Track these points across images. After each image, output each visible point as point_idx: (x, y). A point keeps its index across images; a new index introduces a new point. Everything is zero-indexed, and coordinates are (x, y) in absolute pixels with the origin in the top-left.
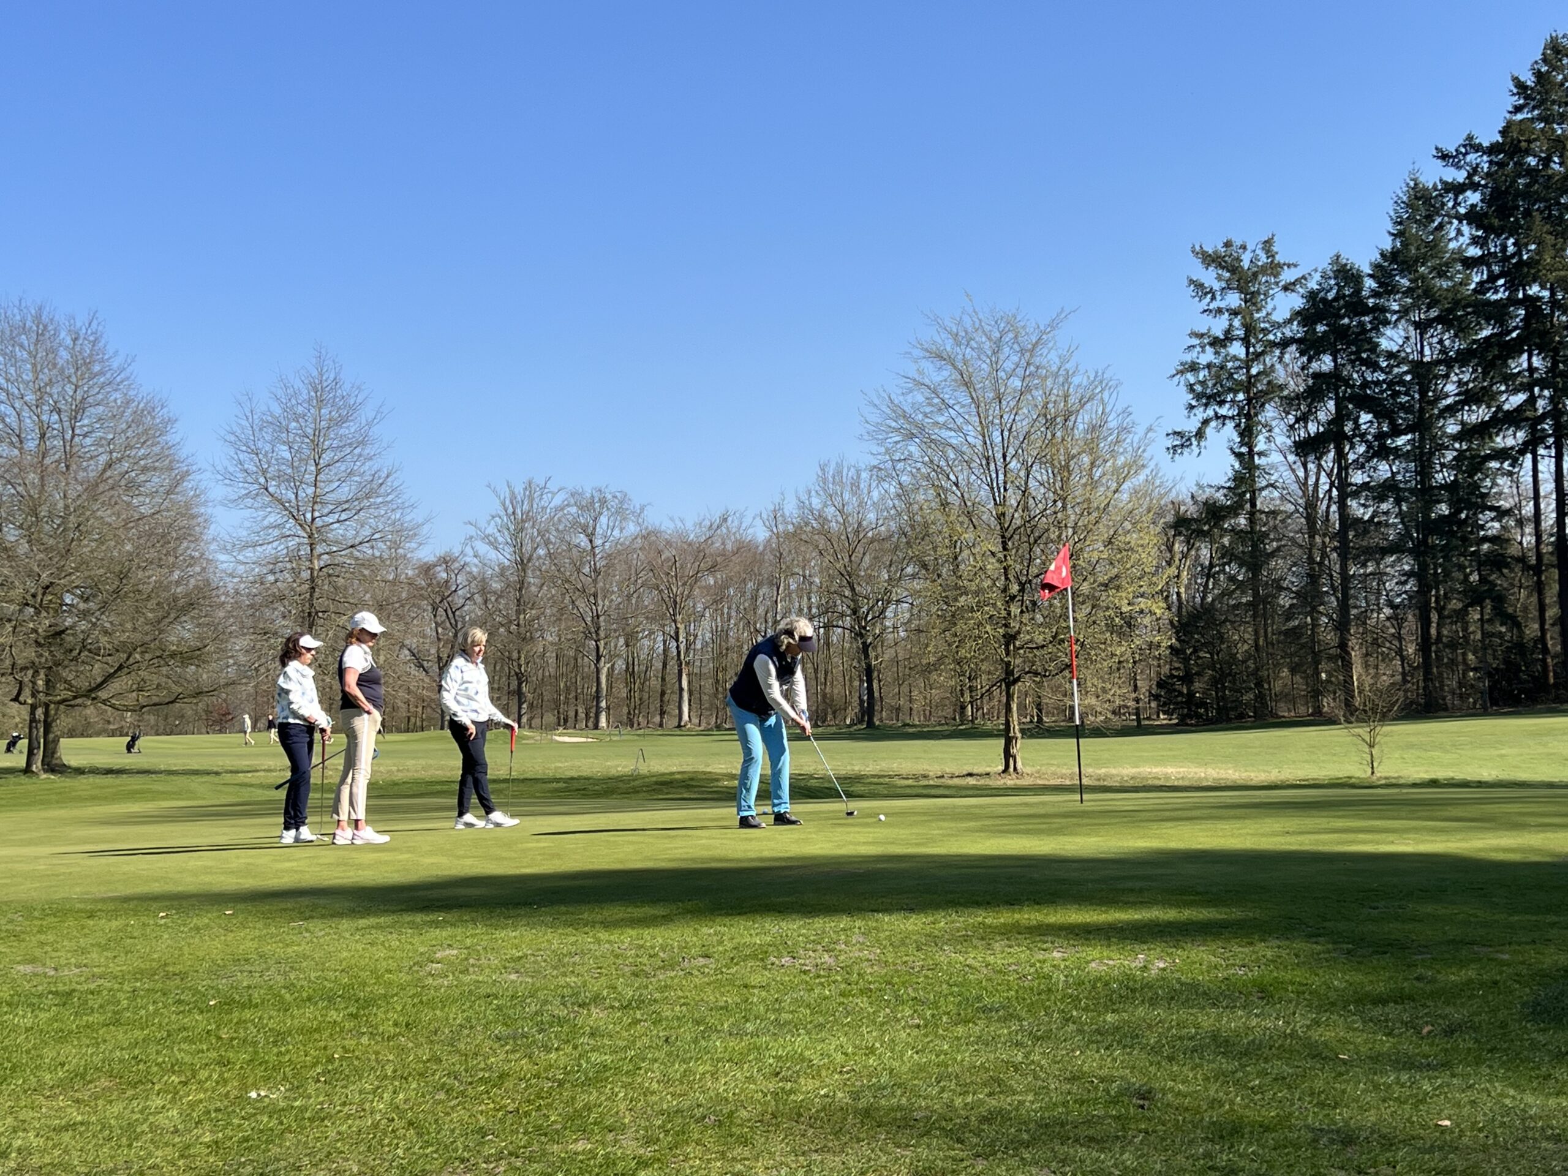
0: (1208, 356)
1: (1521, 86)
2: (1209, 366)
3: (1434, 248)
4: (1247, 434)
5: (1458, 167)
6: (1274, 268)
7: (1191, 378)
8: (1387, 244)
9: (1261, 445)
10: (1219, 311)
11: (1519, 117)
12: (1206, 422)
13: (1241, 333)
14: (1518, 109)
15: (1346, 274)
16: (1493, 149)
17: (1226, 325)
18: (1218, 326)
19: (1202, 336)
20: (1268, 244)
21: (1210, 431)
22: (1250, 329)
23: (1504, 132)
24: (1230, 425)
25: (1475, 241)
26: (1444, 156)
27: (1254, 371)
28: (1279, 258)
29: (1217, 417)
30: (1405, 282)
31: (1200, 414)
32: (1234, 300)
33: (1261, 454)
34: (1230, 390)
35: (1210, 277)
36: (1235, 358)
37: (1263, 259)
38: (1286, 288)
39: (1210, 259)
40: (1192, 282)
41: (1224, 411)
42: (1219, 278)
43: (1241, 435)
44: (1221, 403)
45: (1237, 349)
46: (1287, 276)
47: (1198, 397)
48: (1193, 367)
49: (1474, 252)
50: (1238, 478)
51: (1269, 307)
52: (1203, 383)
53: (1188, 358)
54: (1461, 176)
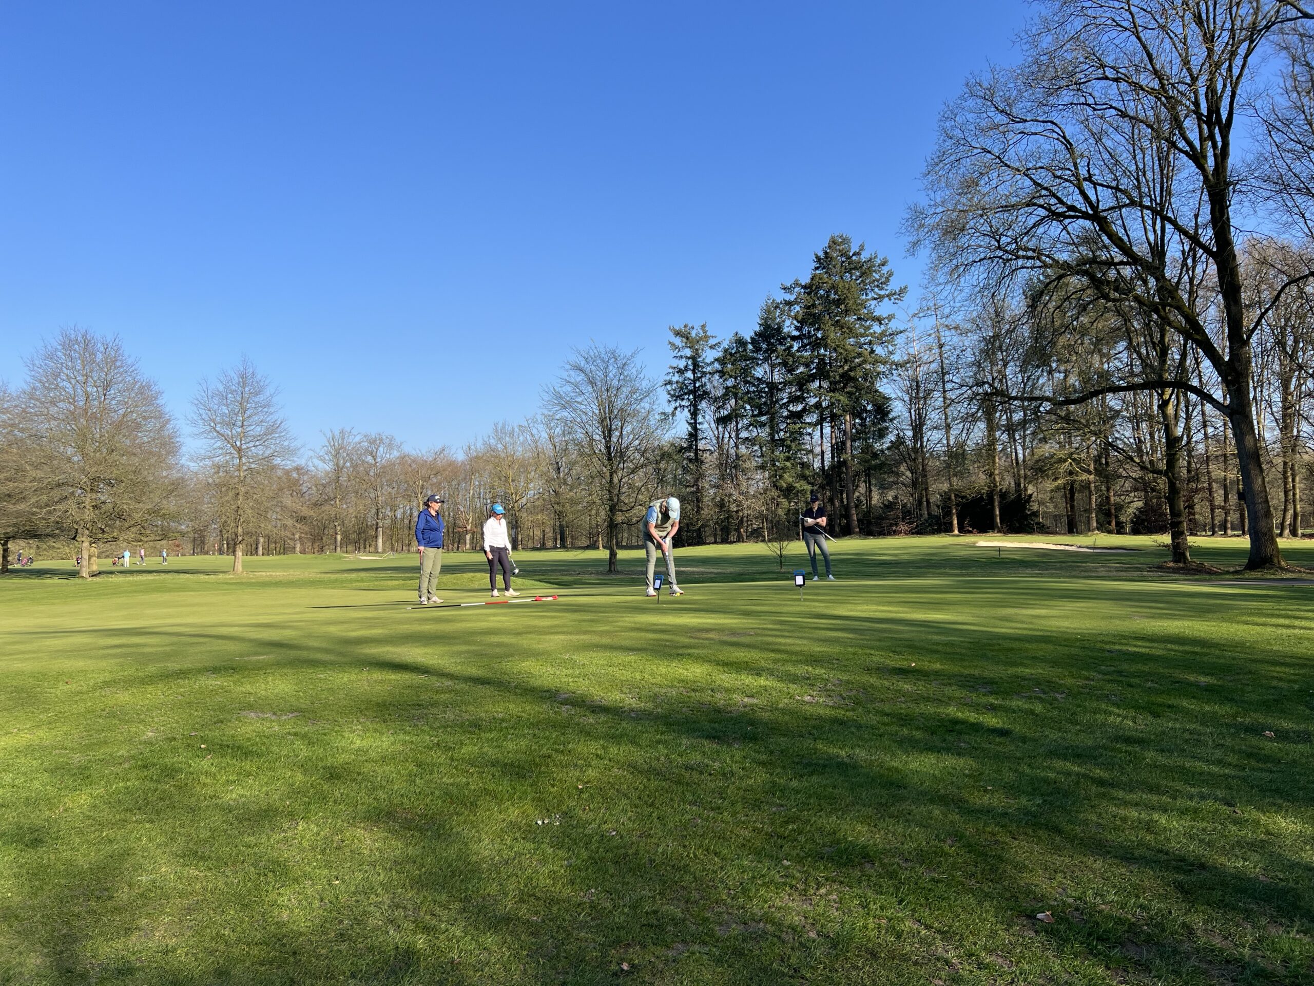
0: (676, 378)
1: (818, 259)
2: (677, 382)
3: (779, 329)
4: (694, 414)
5: (792, 294)
6: (706, 338)
7: (669, 387)
8: (757, 329)
9: (700, 419)
10: (681, 357)
11: (817, 272)
12: (676, 408)
13: (691, 367)
14: (817, 268)
15: (741, 342)
16: (804, 287)
17: (685, 363)
18: (682, 364)
19: (674, 368)
20: (703, 327)
21: (677, 412)
22: (696, 366)
23: (812, 279)
24: (686, 410)
25: (797, 328)
26: (784, 289)
27: (697, 385)
28: (709, 334)
29: (680, 406)
30: (764, 346)
31: (674, 404)
32: (688, 352)
33: (700, 423)
34: (686, 394)
35: (678, 341)
36: (689, 379)
37: (701, 334)
38: (711, 347)
39: (678, 334)
40: (670, 343)
41: (685, 403)
42: (682, 342)
43: (692, 415)
44: (683, 399)
45: (689, 375)
46: (712, 342)
47: (672, 396)
48: (670, 383)
49: (796, 333)
50: (690, 435)
51: (704, 356)
52: (674, 390)
53: (668, 378)
54: (792, 298)
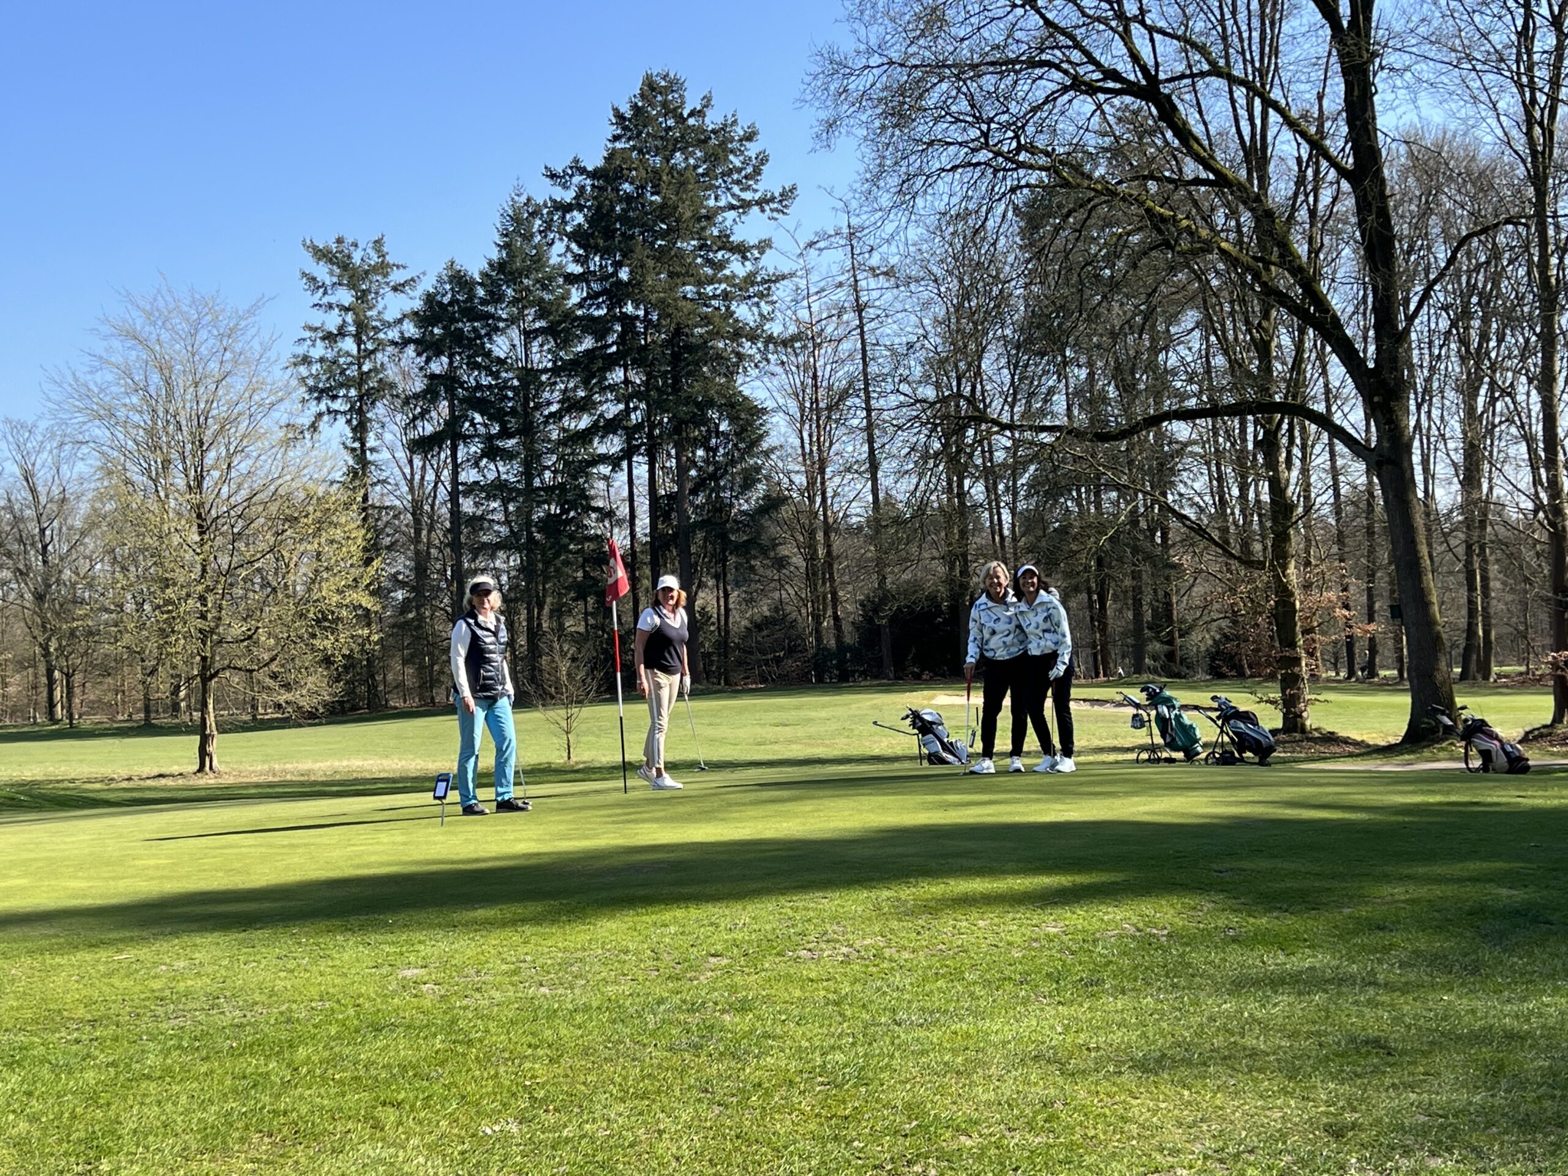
0: (319, 350)
1: (620, 117)
2: (322, 360)
3: (539, 260)
4: (360, 430)
5: (565, 187)
6: (383, 268)
7: (303, 370)
8: (495, 255)
9: (371, 442)
10: (330, 306)
11: (619, 145)
12: (320, 415)
13: (352, 329)
14: (616, 138)
15: (459, 280)
16: (595, 174)
17: (339, 321)
18: (332, 321)
19: (316, 329)
20: (378, 244)
21: (323, 425)
22: (362, 327)
23: (608, 159)
24: (342, 420)
25: (577, 259)
26: (553, 176)
27: (365, 368)
28: (389, 259)
29: (329, 412)
30: (510, 292)
31: (314, 408)
32: (346, 296)
33: (373, 450)
34: (341, 385)
35: (323, 272)
36: (348, 354)
37: (374, 259)
38: (395, 289)
39: (322, 254)
40: (304, 274)
41: (338, 405)
42: (331, 273)
43: (354, 430)
44: (334, 398)
45: (349, 345)
46: (397, 276)
47: (311, 390)
48: (306, 360)
49: (576, 269)
50: (354, 474)
51: (380, 307)
52: (316, 377)
53: (301, 350)
54: (569, 196)
